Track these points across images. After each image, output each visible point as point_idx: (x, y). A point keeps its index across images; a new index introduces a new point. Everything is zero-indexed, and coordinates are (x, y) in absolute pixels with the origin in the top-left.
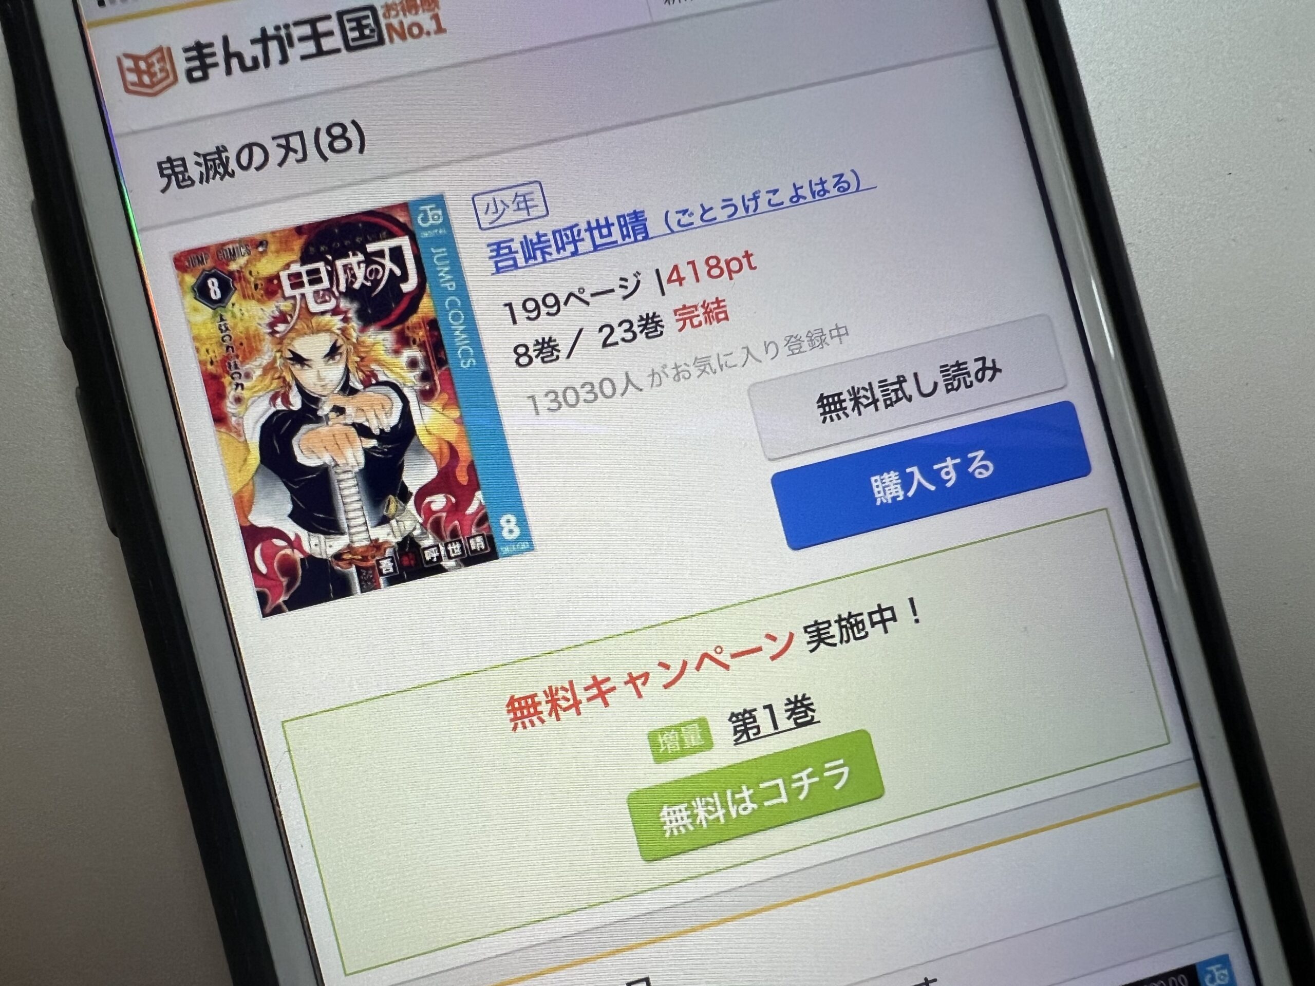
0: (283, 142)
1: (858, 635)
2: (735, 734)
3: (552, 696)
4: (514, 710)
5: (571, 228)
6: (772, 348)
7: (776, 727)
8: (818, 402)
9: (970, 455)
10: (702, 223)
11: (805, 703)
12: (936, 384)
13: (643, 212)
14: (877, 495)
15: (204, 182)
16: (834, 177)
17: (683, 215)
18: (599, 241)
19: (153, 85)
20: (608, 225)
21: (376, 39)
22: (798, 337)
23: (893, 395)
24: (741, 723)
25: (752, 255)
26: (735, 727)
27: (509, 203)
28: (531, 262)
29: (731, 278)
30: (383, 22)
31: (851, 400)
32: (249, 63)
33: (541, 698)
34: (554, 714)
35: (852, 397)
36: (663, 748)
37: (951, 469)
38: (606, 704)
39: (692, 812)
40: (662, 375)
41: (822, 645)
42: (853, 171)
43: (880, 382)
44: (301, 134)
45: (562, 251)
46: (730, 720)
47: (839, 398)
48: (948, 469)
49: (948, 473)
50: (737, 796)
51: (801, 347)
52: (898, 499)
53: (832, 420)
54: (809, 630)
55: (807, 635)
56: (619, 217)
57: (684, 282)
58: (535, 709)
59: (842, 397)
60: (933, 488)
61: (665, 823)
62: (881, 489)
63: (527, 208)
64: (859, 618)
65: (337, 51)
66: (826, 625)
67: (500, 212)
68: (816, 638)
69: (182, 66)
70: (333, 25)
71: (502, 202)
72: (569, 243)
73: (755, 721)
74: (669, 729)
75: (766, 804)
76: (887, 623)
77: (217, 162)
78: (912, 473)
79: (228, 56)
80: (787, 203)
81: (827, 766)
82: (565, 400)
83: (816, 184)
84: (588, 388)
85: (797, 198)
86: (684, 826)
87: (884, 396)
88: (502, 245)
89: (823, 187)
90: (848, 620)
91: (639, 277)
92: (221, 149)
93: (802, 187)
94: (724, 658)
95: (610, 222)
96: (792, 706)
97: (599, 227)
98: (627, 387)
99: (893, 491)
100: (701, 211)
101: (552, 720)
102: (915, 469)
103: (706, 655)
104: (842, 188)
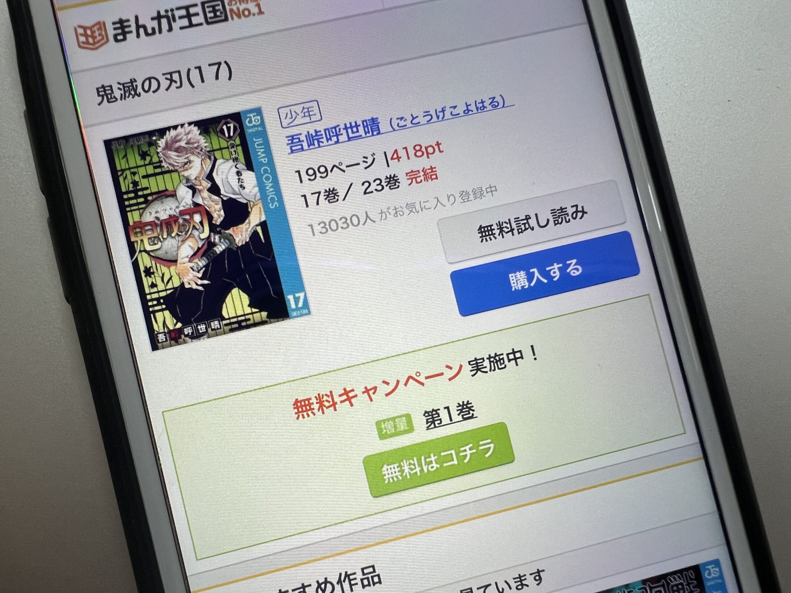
0: (169, 76)
1: (500, 367)
2: (427, 424)
3: (320, 399)
4: (297, 408)
5: (335, 128)
6: (452, 198)
7: (451, 420)
8: (478, 230)
9: (568, 262)
10: (412, 125)
11: (469, 406)
12: (548, 220)
13: (377, 118)
14: (513, 285)
15: (123, 99)
16: (490, 99)
17: (401, 120)
18: (351, 135)
19: (94, 43)
20: (357, 126)
21: (223, 18)
22: (467, 192)
23: (523, 226)
24: (431, 417)
25: (440, 144)
26: (427, 420)
27: (300, 113)
28: (311, 147)
29: (428, 157)
30: (228, 8)
31: (498, 229)
32: (150, 31)
33: (314, 400)
34: (321, 411)
35: (499, 227)
36: (385, 431)
37: (556, 270)
38: (352, 405)
39: (401, 469)
40: (388, 214)
41: (479, 372)
42: (501, 95)
43: (515, 219)
44: (179, 72)
45: (329, 141)
46: (424, 415)
47: (491, 228)
48: (555, 270)
49: (554, 273)
50: (428, 460)
51: (469, 198)
52: (525, 287)
53: (487, 241)
54: (471, 363)
55: (470, 366)
56: (363, 122)
57: (400, 159)
58: (310, 407)
59: (493, 228)
60: (545, 281)
61: (385, 475)
62: (515, 281)
63: (310, 116)
64: (501, 357)
65: (201, 24)
66: (482, 361)
67: (294, 117)
68: (476, 368)
69: (111, 32)
71: (295, 112)
72: (333, 136)
73: (439, 416)
74: (388, 420)
75: (445, 465)
76: (518, 360)
77: (131, 88)
78: (534, 272)
79: (138, 27)
80: (462, 114)
81: (481, 443)
82: (330, 228)
83: (479, 103)
84: (343, 220)
85: (467, 111)
86: (397, 477)
87: (517, 227)
88: (295, 137)
89: (483, 105)
90: (494, 358)
91: (375, 156)
92: (133, 80)
93: (470, 105)
94: (421, 379)
95: (358, 124)
96: (460, 408)
97: (351, 127)
98: (366, 220)
99: (522, 282)
100: (411, 119)
101: (319, 413)
102: (535, 270)
103: (410, 377)
104: (494, 104)
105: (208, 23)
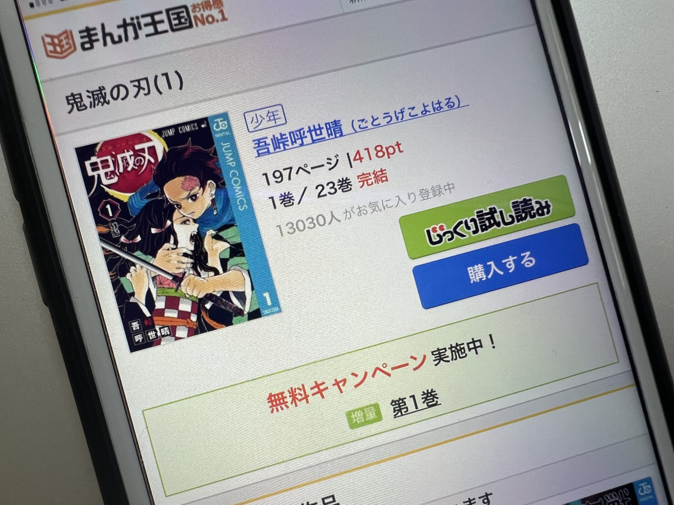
0: (137, 84)
1: (461, 356)
2: (394, 412)
3: (292, 393)
4: (271, 401)
5: (299, 131)
6: (412, 196)
7: (417, 408)
9: (522, 255)
10: (372, 127)
11: (433, 394)
13: (339, 121)
14: (471, 278)
15: (92, 107)
16: (446, 99)
17: (362, 122)
18: (315, 138)
19: (62, 52)
20: (320, 129)
22: (427, 190)
24: (397, 406)
25: (400, 144)
26: (394, 408)
27: (265, 117)
28: (277, 150)
29: (389, 158)
30: (192, 15)
32: (116, 39)
33: (287, 394)
34: (294, 403)
37: (512, 262)
38: (323, 397)
40: (351, 212)
41: (442, 361)
42: (456, 96)
44: (146, 79)
45: (294, 144)
46: (391, 404)
48: (510, 262)
49: (510, 265)
51: (428, 196)
52: (483, 280)
54: (434, 353)
55: (433, 356)
56: (326, 124)
57: (363, 160)
60: (502, 273)
62: (473, 274)
63: (275, 119)
64: (462, 346)
65: (166, 31)
66: (444, 351)
67: (260, 122)
68: (439, 358)
69: (78, 41)
70: (163, 17)
71: (260, 116)
72: (298, 139)
73: (405, 405)
74: (357, 410)
76: (478, 349)
78: (490, 265)
79: (105, 35)
80: (420, 115)
82: (297, 227)
83: (436, 104)
84: (310, 220)
85: (425, 112)
89: (440, 106)
90: (456, 347)
92: (102, 88)
93: (428, 106)
94: (388, 370)
95: (321, 126)
96: (425, 396)
97: (315, 130)
98: (332, 219)
99: (480, 275)
100: (372, 120)
101: (293, 406)
102: (492, 263)
103: (378, 369)
104: (450, 106)
105: (173, 30)
